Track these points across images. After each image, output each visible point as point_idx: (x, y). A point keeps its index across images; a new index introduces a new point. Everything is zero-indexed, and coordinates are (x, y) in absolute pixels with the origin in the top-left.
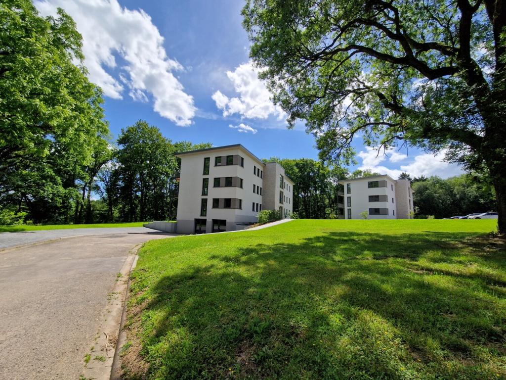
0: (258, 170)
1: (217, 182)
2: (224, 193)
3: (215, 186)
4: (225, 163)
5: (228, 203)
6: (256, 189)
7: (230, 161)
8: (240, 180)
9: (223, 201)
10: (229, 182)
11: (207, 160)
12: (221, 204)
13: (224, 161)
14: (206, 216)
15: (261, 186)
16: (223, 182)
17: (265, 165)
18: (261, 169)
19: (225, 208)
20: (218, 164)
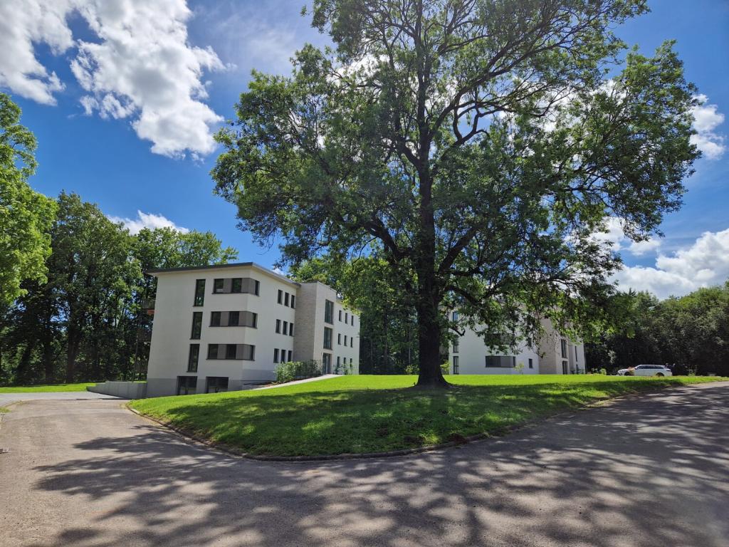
0: (287, 295)
1: (216, 319)
2: (226, 335)
3: (212, 325)
4: (230, 290)
5: (232, 351)
6: (281, 327)
7: (237, 286)
8: (252, 316)
9: (225, 349)
10: (235, 319)
11: (200, 284)
12: (222, 352)
13: (228, 286)
14: (196, 371)
15: (290, 320)
16: (225, 319)
17: (300, 285)
18: (292, 292)
19: (227, 359)
20: (218, 290)
